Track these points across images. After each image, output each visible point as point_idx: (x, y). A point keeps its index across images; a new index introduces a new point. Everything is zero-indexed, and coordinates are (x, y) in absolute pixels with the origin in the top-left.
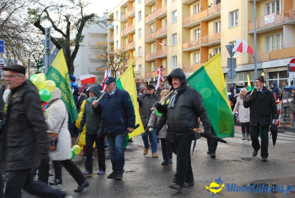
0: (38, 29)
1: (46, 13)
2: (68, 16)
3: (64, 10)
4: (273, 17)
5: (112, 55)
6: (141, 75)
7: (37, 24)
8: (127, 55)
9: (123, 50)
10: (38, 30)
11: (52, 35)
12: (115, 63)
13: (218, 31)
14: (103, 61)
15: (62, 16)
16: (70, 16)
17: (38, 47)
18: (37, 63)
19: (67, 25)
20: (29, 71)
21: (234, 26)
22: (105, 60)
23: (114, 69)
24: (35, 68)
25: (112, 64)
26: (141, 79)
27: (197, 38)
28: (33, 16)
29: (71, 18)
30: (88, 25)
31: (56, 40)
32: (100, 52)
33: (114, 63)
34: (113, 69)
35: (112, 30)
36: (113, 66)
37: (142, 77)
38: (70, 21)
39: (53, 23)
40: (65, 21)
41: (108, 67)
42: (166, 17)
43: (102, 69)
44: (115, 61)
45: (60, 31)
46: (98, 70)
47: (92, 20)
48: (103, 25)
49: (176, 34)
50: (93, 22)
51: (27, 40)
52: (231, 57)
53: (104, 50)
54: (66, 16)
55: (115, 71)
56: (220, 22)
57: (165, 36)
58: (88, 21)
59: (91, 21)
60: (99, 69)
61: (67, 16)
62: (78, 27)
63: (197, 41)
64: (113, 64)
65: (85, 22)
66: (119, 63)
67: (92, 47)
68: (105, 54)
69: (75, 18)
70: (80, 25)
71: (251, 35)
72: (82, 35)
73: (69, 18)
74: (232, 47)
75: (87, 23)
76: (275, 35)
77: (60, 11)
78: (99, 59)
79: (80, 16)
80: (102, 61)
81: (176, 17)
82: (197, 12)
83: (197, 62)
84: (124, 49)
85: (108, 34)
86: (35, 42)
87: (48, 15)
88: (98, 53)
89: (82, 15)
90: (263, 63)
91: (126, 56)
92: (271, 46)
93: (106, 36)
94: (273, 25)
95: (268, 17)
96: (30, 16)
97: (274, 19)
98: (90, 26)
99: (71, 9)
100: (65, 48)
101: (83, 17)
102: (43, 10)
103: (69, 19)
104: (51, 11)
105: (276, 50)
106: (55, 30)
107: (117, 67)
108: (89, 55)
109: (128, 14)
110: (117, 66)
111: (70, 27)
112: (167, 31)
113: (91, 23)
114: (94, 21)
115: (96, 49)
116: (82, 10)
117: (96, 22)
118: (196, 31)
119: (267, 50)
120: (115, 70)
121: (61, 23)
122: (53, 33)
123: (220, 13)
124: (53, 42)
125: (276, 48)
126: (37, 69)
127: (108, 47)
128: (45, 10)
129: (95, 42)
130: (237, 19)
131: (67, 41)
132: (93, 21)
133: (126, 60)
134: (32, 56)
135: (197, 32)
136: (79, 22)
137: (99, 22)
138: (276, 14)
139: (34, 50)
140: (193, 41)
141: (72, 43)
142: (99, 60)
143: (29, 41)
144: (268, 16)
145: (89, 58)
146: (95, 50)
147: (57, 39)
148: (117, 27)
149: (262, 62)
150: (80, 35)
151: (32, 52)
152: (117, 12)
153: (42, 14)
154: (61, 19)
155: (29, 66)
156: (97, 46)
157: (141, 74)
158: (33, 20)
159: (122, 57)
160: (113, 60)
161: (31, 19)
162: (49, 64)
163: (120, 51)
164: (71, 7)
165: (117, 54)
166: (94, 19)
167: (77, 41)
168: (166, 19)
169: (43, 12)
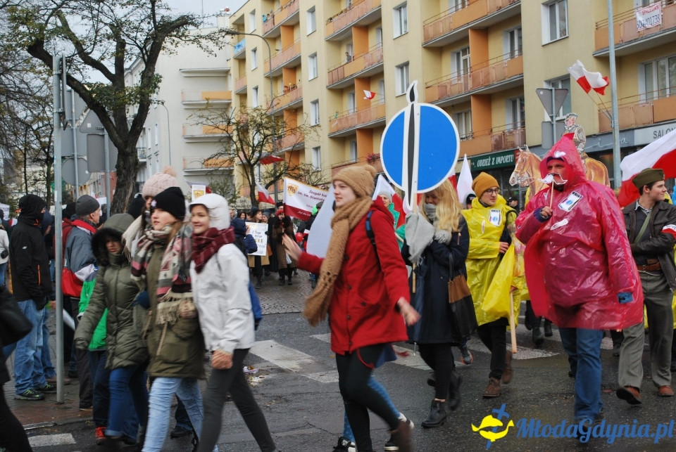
0: (40, 61)
1: (58, 20)
2: (117, 26)
3: (106, 8)
4: (657, 12)
5: (242, 124)
6: (319, 174)
7: (37, 49)
8: (280, 124)
9: (270, 110)
10: (40, 65)
11: (77, 76)
12: (251, 144)
13: (516, 53)
14: (220, 142)
15: (101, 25)
16: (122, 24)
17: (47, 109)
18: (46, 150)
19: (115, 48)
20: (25, 172)
21: (556, 38)
22: (225, 137)
23: (249, 161)
24: (42, 166)
25: (242, 147)
26: (320, 183)
27: (462, 72)
28: (23, 29)
29: (124, 29)
30: (173, 47)
31: (88, 89)
32: (210, 118)
33: (248, 145)
34: (245, 161)
35: (241, 60)
36: (246, 153)
37: (323, 179)
38: (123, 38)
39: (78, 44)
40: (109, 38)
41: (232, 156)
42: (379, 20)
43: (218, 162)
44: (251, 139)
45: (97, 65)
46: (207, 165)
47: (180, 34)
48: (211, 45)
49: (407, 64)
50: (183, 38)
51: (20, 92)
52: (552, 117)
53: (220, 113)
54: (111, 26)
55: (252, 167)
56: (520, 30)
57: (379, 71)
58: (171, 36)
59: (179, 37)
60: (210, 162)
61: (115, 25)
62: (144, 52)
63: (462, 81)
64: (244, 147)
65: (164, 40)
66: (261, 145)
67: (191, 107)
68: (225, 124)
69: (137, 29)
70: (148, 47)
71: (603, 60)
72: (155, 73)
73: (121, 30)
74: (553, 91)
75: (167, 43)
76: (664, 58)
77: (95, 12)
78: (211, 135)
79: (149, 23)
80: (217, 141)
81: (406, 22)
82: (460, 6)
83: (464, 136)
84: (271, 106)
85: (232, 72)
86: (40, 98)
87: (65, 24)
88: (205, 119)
89: (155, 22)
90: (636, 131)
91: (277, 125)
92: (655, 88)
93: (226, 77)
94: (657, 31)
95: (644, 13)
96: (17, 27)
97: (661, 17)
98: (177, 49)
99: (124, 7)
100: (113, 109)
101: (156, 27)
102: (51, 11)
103: (122, 33)
104: (73, 13)
105: (668, 96)
106: (86, 63)
107: (257, 155)
108: (183, 127)
109: (282, 17)
110: (255, 153)
111: (125, 53)
112: (384, 58)
113: (178, 43)
114: (186, 37)
115: (200, 110)
116: (153, 10)
117: (192, 38)
118: (458, 54)
119: (643, 97)
120: (252, 162)
121: (99, 44)
122: (79, 70)
123: (520, 5)
124: (81, 95)
125: (668, 91)
126: (46, 167)
127: (233, 105)
128: (56, 12)
129: (198, 92)
130: (565, 20)
131: (117, 90)
132: (183, 35)
133: (280, 137)
134: (32, 132)
135: (462, 58)
136: (147, 40)
137: (201, 37)
138: (664, 3)
139: (37, 118)
140: (451, 82)
141: (130, 94)
142: (208, 137)
143: (24, 94)
144: (646, 9)
145: (183, 136)
146: (199, 113)
147: (90, 85)
148: (255, 51)
149: (633, 129)
150: (150, 74)
151: (32, 122)
152: (253, 13)
153: (49, 21)
154: (100, 34)
155: (25, 159)
156: (206, 102)
157: (318, 171)
158: (25, 40)
159: (267, 129)
160: (245, 137)
161: (20, 36)
162: (76, 154)
163: (263, 112)
164: (125, 2)
165: (255, 122)
166: (186, 29)
167: (143, 90)
168: (378, 26)
169: (51, 15)
